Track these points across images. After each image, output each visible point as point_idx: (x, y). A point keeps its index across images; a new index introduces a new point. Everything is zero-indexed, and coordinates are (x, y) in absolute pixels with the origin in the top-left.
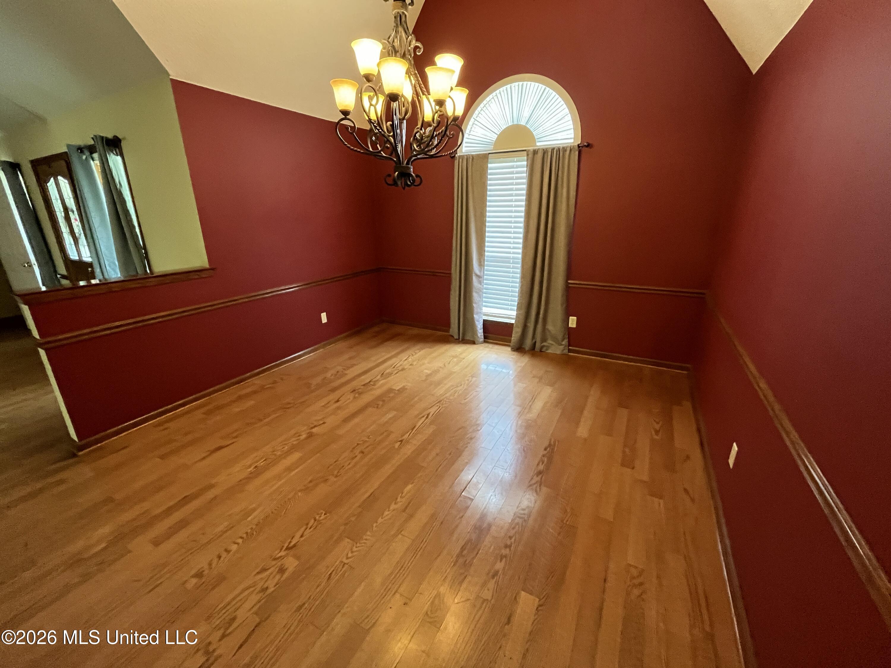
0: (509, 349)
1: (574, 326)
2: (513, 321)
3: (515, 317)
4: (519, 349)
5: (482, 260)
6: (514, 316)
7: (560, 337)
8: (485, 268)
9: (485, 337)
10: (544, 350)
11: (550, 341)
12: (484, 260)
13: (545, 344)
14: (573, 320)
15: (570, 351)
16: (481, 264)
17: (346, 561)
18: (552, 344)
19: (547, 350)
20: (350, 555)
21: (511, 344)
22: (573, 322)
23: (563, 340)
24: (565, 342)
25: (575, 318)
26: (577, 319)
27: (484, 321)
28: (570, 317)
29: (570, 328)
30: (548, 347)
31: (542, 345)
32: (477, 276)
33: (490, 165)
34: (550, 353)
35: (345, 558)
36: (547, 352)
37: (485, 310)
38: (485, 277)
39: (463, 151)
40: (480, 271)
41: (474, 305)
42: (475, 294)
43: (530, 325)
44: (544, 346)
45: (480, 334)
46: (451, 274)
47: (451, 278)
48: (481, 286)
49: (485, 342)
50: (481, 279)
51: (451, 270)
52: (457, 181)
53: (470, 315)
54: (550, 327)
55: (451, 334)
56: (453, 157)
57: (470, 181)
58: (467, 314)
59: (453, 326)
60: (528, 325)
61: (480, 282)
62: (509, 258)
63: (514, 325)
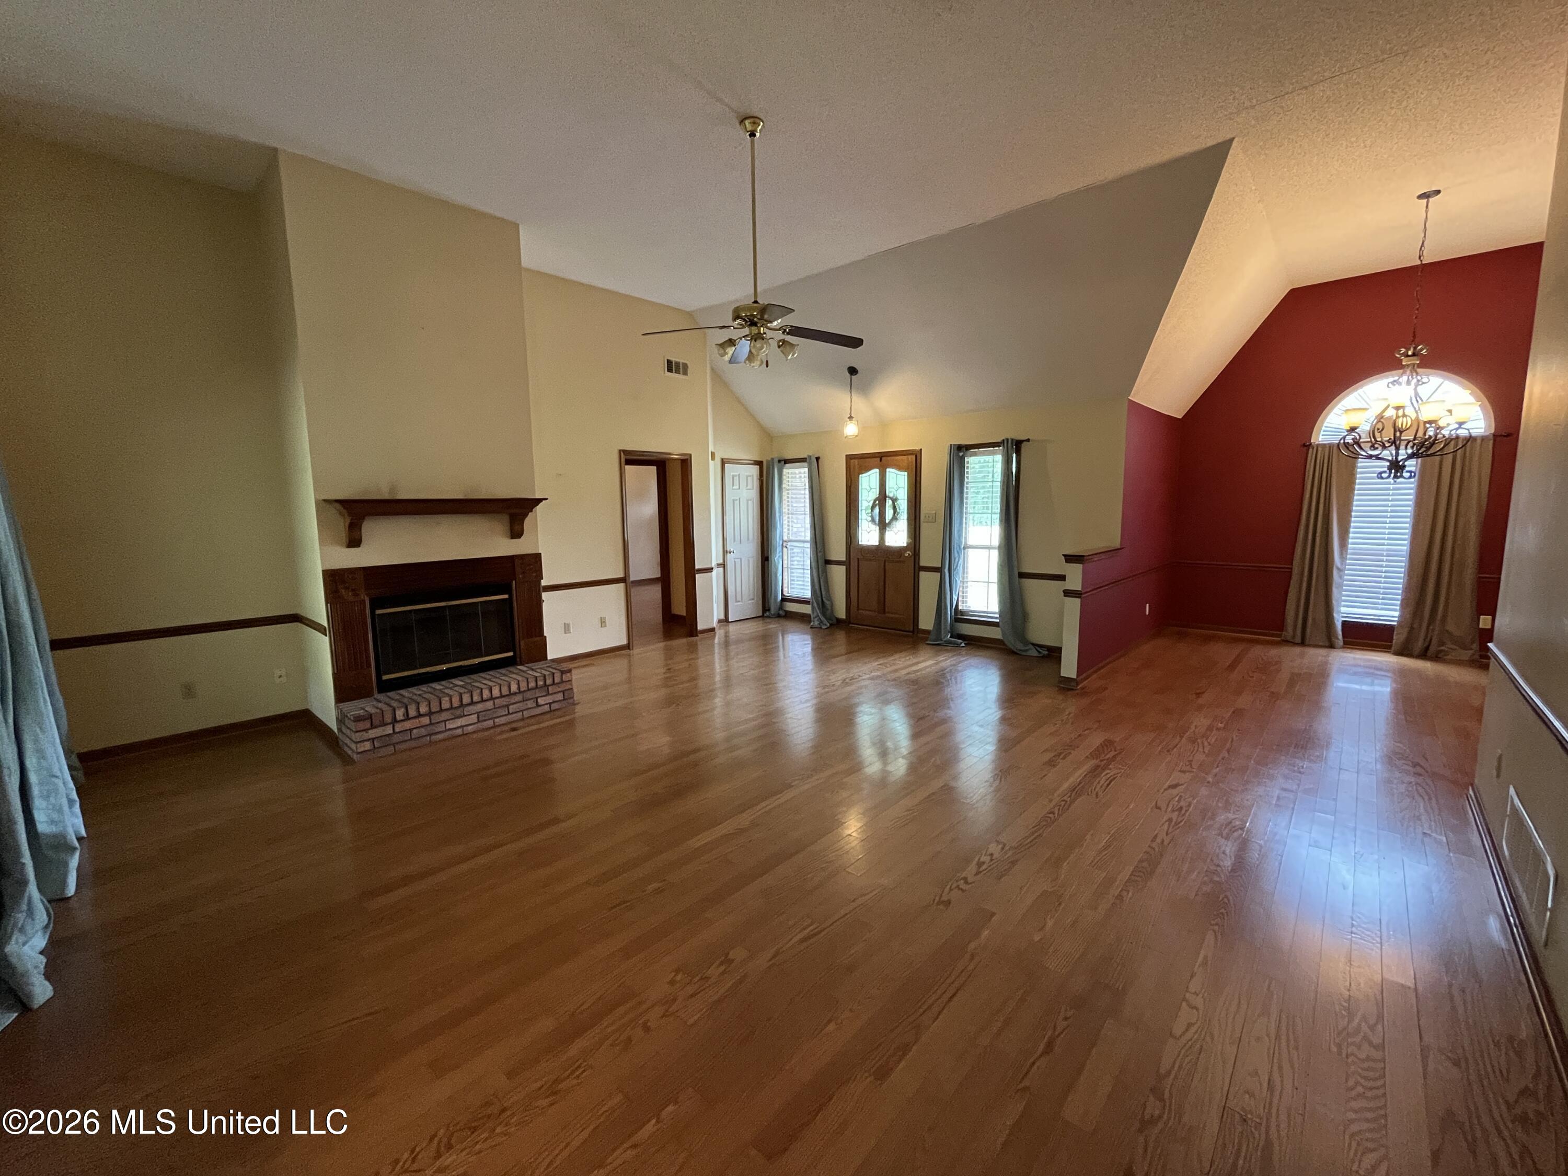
0: (1391, 654)
2: (1395, 623)
3: (1398, 619)
4: (1404, 653)
5: (1344, 552)
6: (1396, 615)
7: (1467, 640)
8: (1348, 561)
9: (1345, 643)
10: (1441, 654)
11: (1450, 645)
12: (1347, 552)
15: (1483, 655)
16: (1344, 555)
18: (1454, 648)
19: (1445, 655)
21: (1393, 649)
22: (1485, 622)
23: (1472, 643)
24: (1475, 646)
25: (1490, 617)
26: (1492, 618)
27: (1345, 624)
28: (1482, 617)
29: (1482, 628)
30: (1447, 653)
31: (1440, 648)
32: (1338, 569)
34: (1450, 658)
36: (1445, 657)
37: (1343, 609)
38: (1347, 571)
39: (1320, 439)
40: (1342, 565)
41: (1334, 602)
42: (1335, 591)
43: (1420, 625)
44: (1441, 651)
45: (1340, 637)
46: (1291, 569)
47: (1291, 572)
48: (1340, 581)
49: (1343, 648)
50: (1341, 573)
51: (1292, 564)
52: (1311, 473)
53: (1321, 616)
54: (1451, 627)
55: (1289, 638)
56: (1307, 446)
57: (1334, 470)
58: (1316, 613)
59: (1290, 629)
60: (1415, 626)
61: (1341, 577)
62: (1382, 550)
63: (1397, 626)
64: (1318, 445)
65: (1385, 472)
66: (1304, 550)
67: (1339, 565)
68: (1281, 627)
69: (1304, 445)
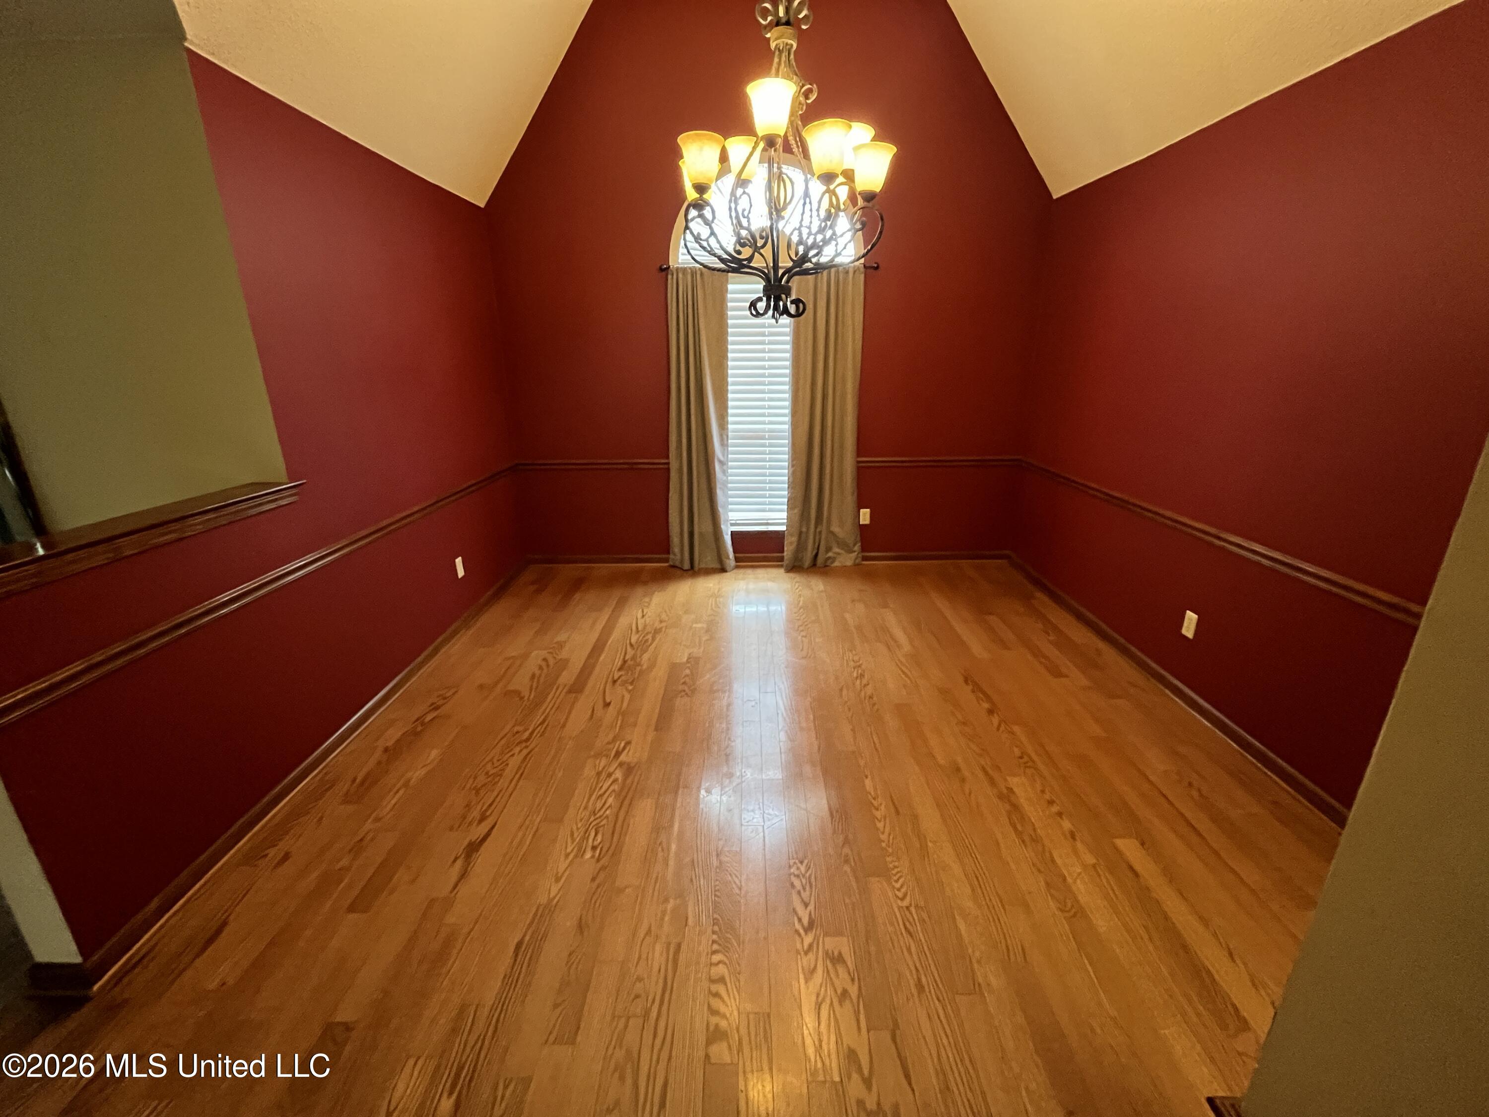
0: (782, 571)
1: (867, 522)
2: (784, 528)
3: (785, 521)
4: (795, 568)
5: (725, 437)
6: (784, 519)
7: (850, 541)
8: (730, 449)
9: (737, 560)
10: (828, 563)
11: (836, 550)
12: (727, 436)
13: (830, 554)
14: (865, 514)
15: (865, 559)
16: (724, 444)
17: (906, 903)
18: (839, 554)
19: (832, 563)
20: (900, 894)
21: (785, 563)
22: (865, 516)
23: (855, 545)
24: (857, 548)
25: (868, 510)
26: (871, 510)
27: (733, 534)
28: (861, 510)
29: (863, 525)
30: (834, 560)
31: (827, 556)
32: (720, 462)
33: (730, 287)
34: (837, 566)
35: (899, 902)
36: (833, 565)
37: (733, 516)
38: (730, 463)
39: (680, 261)
40: (723, 455)
41: (720, 509)
42: (719, 493)
43: (808, 529)
44: (829, 558)
45: (731, 555)
46: (668, 464)
47: (668, 470)
48: (725, 478)
49: (737, 567)
50: (725, 467)
51: (668, 457)
52: (674, 310)
53: (708, 527)
54: (835, 529)
55: (678, 564)
56: (665, 270)
57: (701, 311)
58: (702, 526)
59: (676, 550)
60: (804, 530)
61: (724, 472)
62: (764, 431)
63: (786, 532)
64: (677, 269)
65: (760, 299)
66: (679, 441)
67: (721, 458)
68: (666, 548)
69: (662, 270)
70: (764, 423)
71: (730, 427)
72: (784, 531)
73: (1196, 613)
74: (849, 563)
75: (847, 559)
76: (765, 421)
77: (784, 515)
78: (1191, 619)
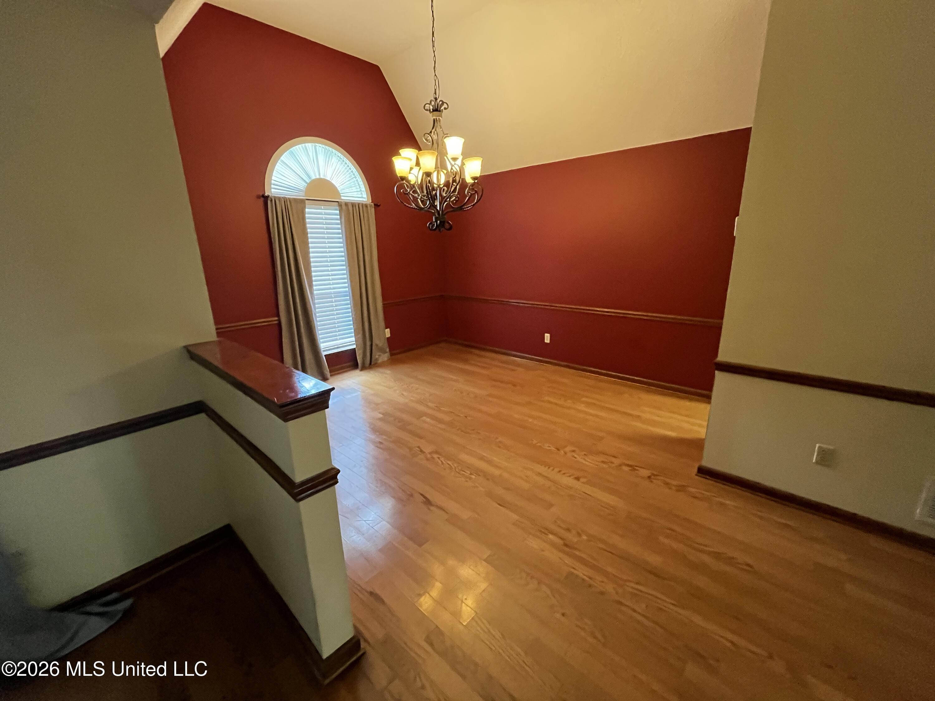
0: (357, 371)
1: (389, 336)
2: (354, 347)
3: (352, 343)
4: (364, 367)
6: (354, 341)
8: (316, 306)
10: (377, 361)
11: (379, 353)
13: (377, 356)
18: (381, 355)
21: (358, 366)
23: (386, 349)
24: (388, 350)
27: (326, 356)
33: (307, 210)
34: (381, 362)
37: (326, 345)
38: (317, 314)
42: (317, 332)
43: (366, 345)
44: (377, 358)
46: (279, 320)
47: (279, 324)
48: (317, 323)
50: (316, 317)
51: (278, 316)
53: (310, 356)
56: (265, 197)
58: (308, 356)
60: (364, 345)
61: (316, 320)
62: (331, 293)
63: (356, 349)
64: (273, 197)
70: (330, 289)
71: (315, 292)
72: (355, 348)
73: (548, 333)
74: (386, 359)
75: (385, 357)
76: (331, 287)
77: (353, 339)
78: (547, 336)
